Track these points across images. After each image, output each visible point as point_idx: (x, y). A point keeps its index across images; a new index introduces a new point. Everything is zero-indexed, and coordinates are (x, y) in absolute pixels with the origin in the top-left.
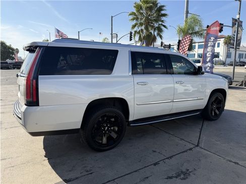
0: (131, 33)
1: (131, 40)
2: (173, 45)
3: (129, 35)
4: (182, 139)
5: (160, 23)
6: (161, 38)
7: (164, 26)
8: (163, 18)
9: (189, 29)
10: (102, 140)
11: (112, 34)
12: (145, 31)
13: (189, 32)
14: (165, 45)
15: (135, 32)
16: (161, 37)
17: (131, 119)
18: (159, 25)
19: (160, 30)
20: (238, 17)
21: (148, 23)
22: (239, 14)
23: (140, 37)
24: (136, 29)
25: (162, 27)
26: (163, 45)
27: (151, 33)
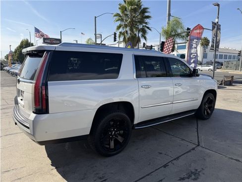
0: (115, 34)
1: (115, 40)
2: (154, 46)
3: (113, 36)
4: (183, 140)
5: (144, 25)
6: (145, 39)
7: (148, 28)
8: (147, 20)
9: (172, 31)
10: (109, 145)
11: (95, 35)
12: (129, 32)
13: (172, 34)
14: (147, 46)
15: (120, 33)
16: (145, 38)
17: (136, 122)
18: (143, 26)
19: (144, 32)
20: (216, 20)
21: (132, 25)
22: (218, 18)
23: (125, 38)
24: (121, 30)
25: (147, 29)
26: (146, 46)
27: (135, 34)
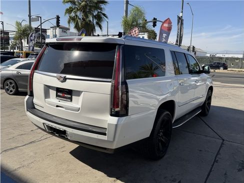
0: (58, 17)
1: (58, 25)
5: (100, 11)
6: (101, 29)
7: (104, 15)
8: (102, 6)
9: (133, 22)
11: (30, 16)
16: (100, 27)
18: (98, 12)
19: (99, 18)
20: (181, 15)
22: (182, 12)
25: (102, 16)
27: (90, 21)
